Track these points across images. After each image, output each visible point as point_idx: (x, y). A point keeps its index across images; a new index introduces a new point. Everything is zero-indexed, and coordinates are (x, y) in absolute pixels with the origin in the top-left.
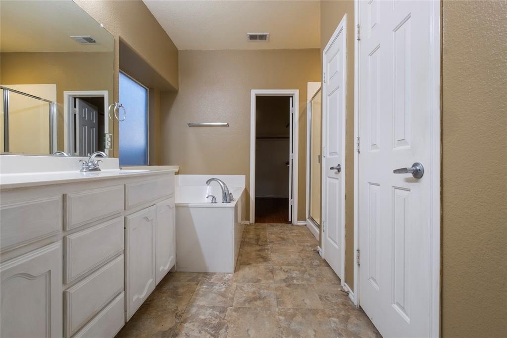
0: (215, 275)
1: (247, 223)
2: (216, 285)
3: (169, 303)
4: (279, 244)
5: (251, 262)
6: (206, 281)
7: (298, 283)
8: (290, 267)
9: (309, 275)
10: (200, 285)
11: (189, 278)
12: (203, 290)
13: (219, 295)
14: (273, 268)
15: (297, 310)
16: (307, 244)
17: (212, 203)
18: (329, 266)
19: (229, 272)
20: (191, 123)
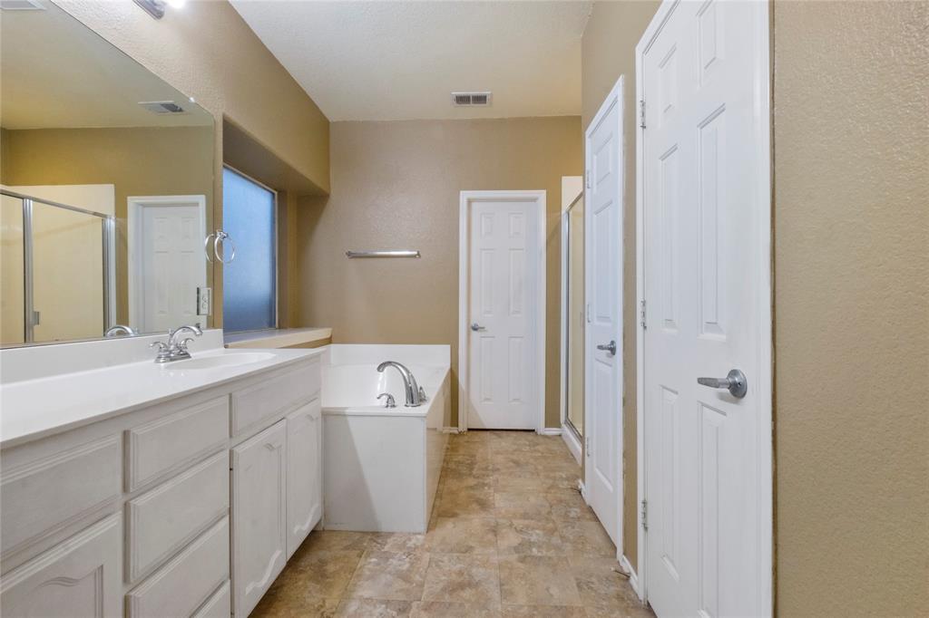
0: (392, 539)
1: (455, 430)
2: (393, 558)
3: (310, 592)
4: (511, 474)
5: (458, 511)
6: (375, 549)
7: (540, 554)
8: (527, 522)
9: (562, 537)
10: (366, 557)
11: (346, 543)
12: (369, 566)
13: (398, 577)
14: (497, 524)
15: (535, 608)
16: (561, 474)
17: (387, 406)
18: (597, 519)
19: (417, 531)
20: (353, 251)
